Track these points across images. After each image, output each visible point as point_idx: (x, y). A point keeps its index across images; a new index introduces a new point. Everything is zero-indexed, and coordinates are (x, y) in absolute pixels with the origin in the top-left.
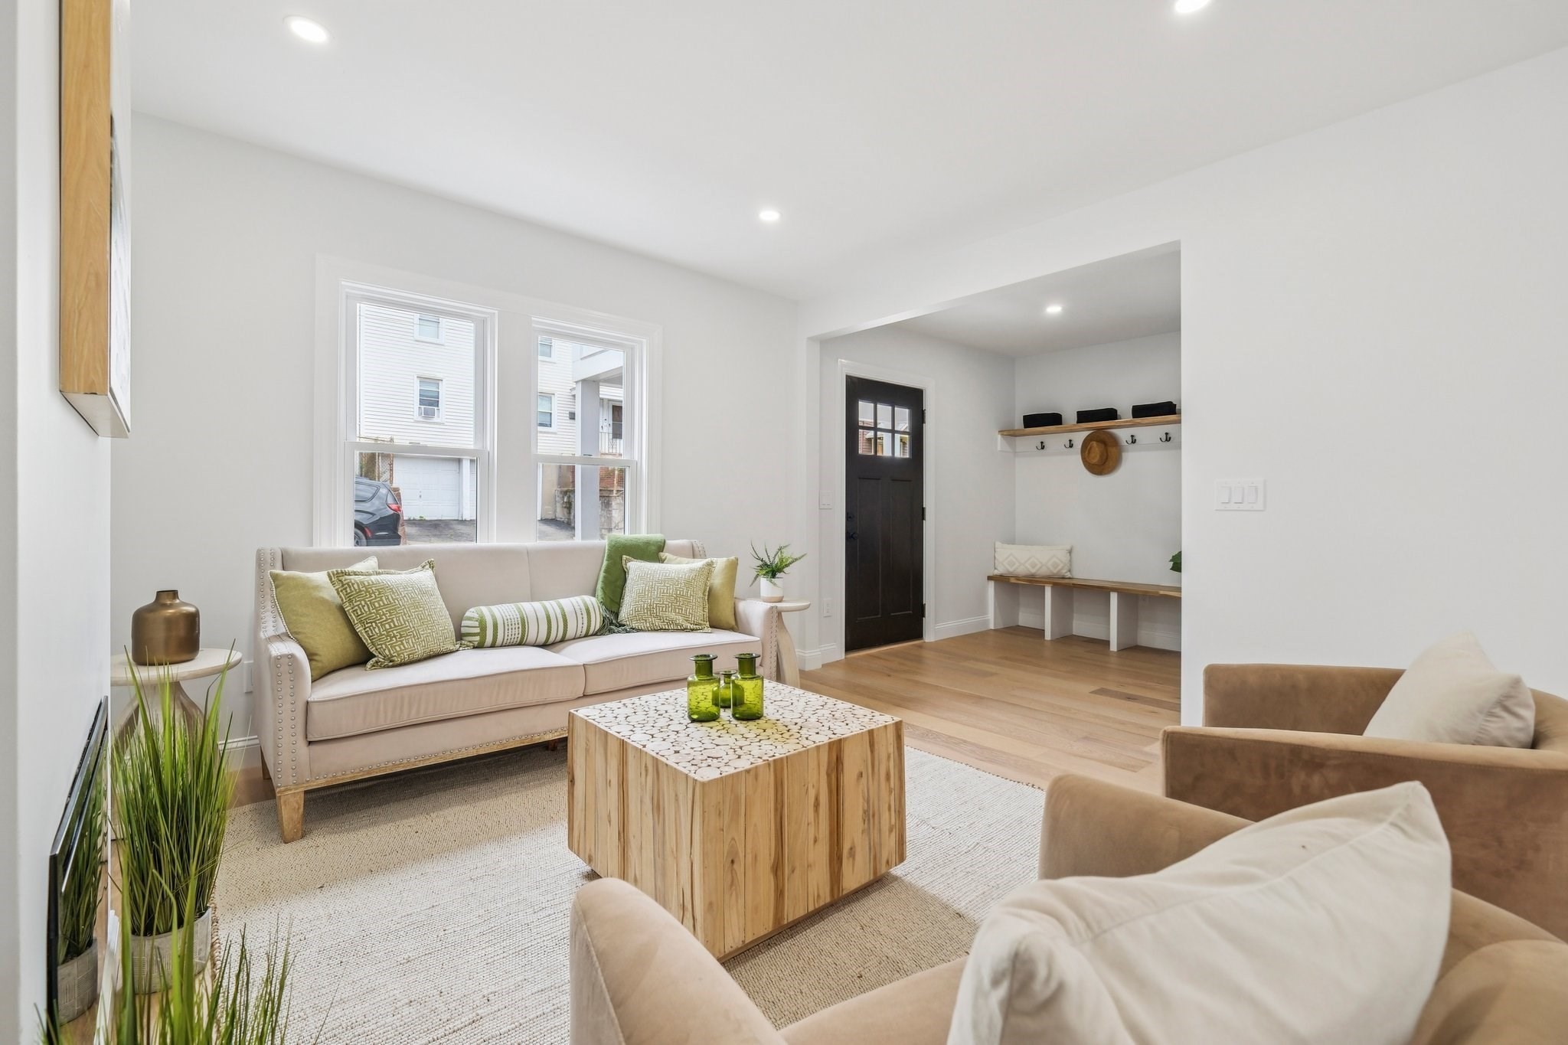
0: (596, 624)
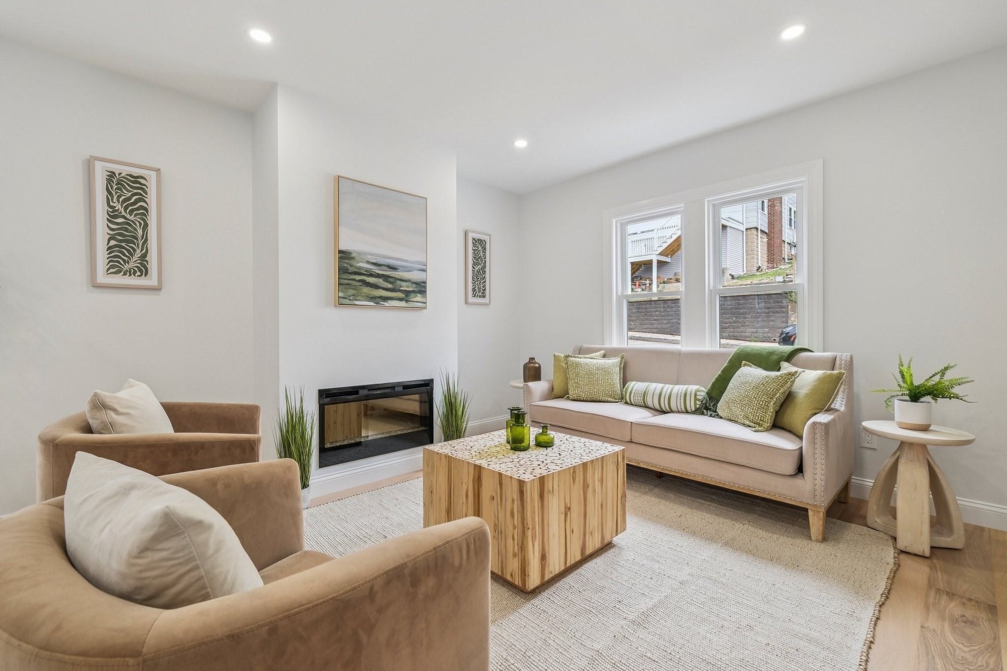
0: (691, 406)
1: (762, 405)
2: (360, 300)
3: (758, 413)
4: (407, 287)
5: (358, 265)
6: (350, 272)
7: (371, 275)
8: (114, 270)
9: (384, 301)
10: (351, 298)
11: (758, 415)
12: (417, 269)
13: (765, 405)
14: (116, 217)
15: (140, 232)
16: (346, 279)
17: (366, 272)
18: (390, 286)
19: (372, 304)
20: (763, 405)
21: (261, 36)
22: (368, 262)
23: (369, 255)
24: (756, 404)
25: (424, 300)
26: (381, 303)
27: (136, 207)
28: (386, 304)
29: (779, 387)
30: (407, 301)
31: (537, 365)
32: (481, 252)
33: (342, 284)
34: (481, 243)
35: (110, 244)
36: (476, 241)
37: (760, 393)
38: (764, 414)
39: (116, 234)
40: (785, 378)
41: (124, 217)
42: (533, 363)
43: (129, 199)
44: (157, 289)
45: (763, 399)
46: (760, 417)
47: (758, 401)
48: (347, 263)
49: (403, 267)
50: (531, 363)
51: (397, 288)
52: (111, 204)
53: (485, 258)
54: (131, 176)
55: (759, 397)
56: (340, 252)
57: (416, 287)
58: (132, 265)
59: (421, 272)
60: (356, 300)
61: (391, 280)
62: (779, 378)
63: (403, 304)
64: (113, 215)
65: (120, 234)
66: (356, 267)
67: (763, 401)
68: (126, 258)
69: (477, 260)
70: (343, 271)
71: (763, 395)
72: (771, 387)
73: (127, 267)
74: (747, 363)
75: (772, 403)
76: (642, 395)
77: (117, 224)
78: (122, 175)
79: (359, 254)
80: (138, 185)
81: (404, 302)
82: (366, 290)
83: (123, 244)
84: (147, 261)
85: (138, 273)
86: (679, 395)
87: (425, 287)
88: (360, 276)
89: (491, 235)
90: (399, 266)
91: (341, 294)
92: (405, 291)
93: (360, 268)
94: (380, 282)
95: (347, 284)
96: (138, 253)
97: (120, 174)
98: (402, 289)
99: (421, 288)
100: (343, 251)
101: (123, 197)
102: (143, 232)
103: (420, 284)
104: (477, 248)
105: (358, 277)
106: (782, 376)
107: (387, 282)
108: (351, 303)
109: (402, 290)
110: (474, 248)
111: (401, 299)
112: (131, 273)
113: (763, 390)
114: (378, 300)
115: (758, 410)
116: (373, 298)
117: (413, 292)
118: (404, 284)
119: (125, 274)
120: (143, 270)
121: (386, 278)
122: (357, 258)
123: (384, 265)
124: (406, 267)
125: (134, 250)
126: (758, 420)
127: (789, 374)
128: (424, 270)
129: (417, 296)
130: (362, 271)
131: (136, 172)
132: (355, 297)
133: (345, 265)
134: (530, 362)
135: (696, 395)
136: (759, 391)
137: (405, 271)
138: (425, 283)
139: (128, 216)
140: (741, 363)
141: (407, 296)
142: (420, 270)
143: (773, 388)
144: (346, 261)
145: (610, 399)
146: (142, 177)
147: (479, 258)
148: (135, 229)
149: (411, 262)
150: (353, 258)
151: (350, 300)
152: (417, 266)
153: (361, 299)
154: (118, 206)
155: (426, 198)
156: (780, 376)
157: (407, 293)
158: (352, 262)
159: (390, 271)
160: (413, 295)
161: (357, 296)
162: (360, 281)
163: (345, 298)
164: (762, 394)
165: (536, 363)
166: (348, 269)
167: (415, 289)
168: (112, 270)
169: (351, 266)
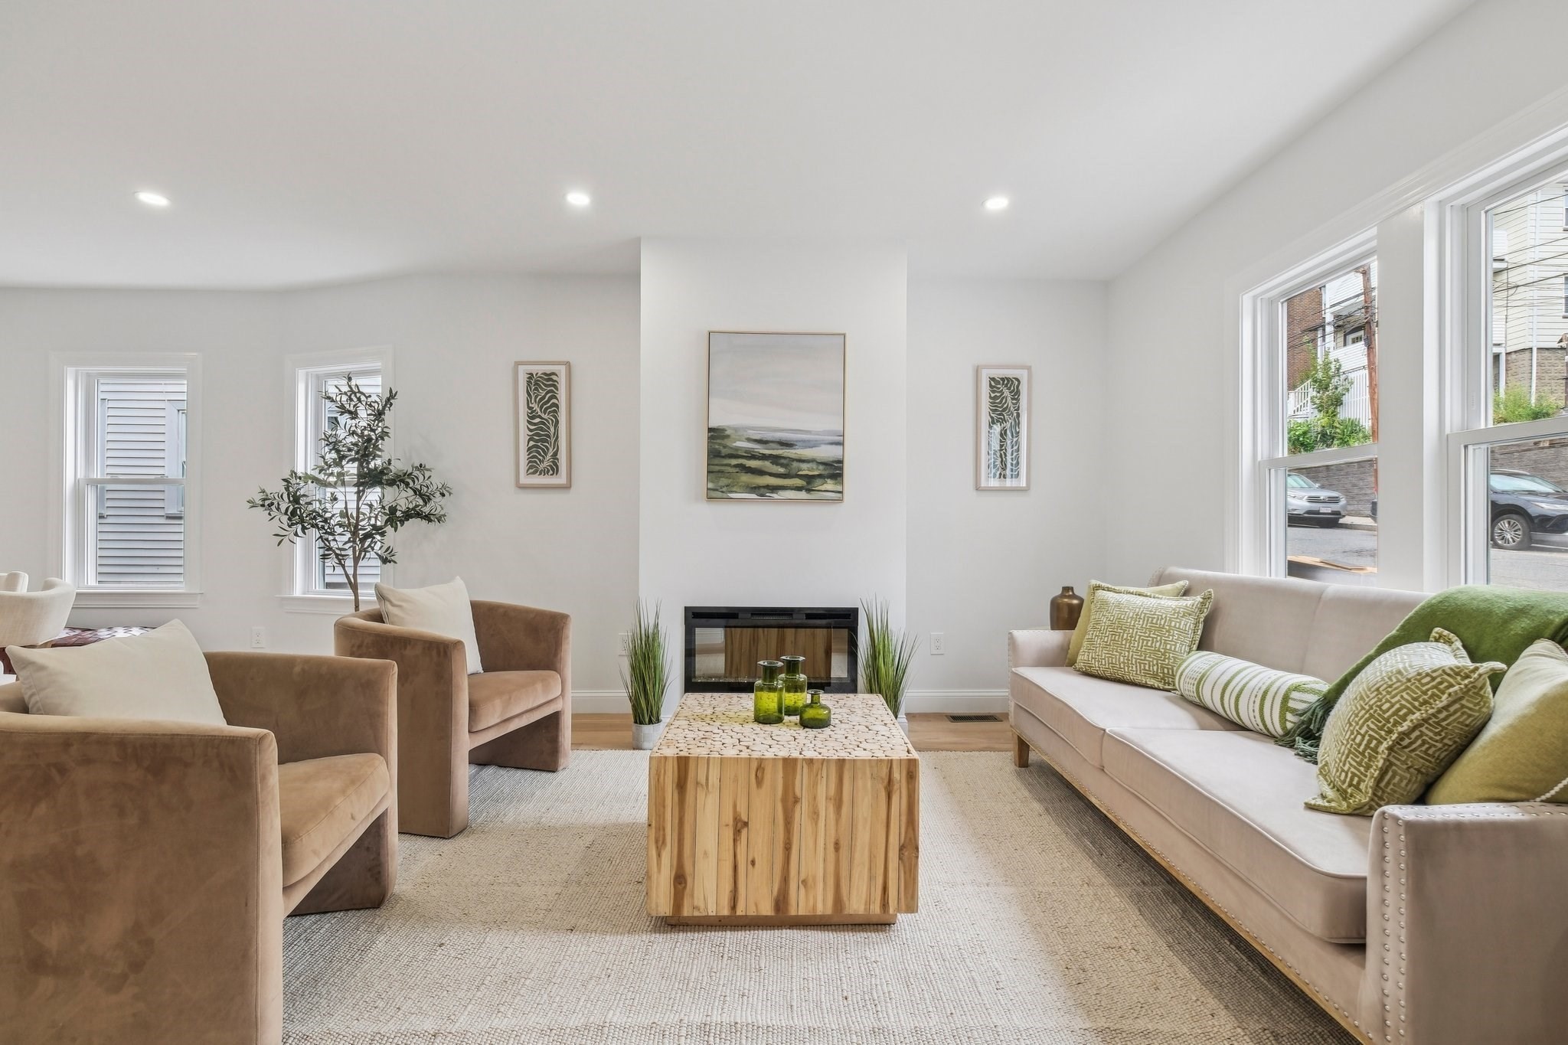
1: (1359, 745)
2: (736, 492)
3: (1347, 765)
4: (809, 470)
5: (734, 444)
6: (723, 455)
7: (753, 457)
8: (532, 470)
9: (772, 493)
10: (724, 489)
11: (1346, 768)
12: (827, 442)
13: (1367, 746)
14: (533, 418)
15: (552, 429)
16: (717, 465)
17: (745, 453)
18: (782, 470)
19: (754, 496)
20: (1362, 747)
21: (578, 199)
22: (749, 440)
23: (750, 429)
24: (1347, 740)
25: (839, 488)
26: (767, 494)
27: (549, 405)
28: (775, 496)
29: (1417, 704)
30: (809, 491)
31: (1075, 602)
32: (1009, 399)
33: (712, 472)
34: (1007, 384)
35: (530, 445)
36: (997, 382)
37: (1363, 712)
38: (1362, 769)
39: (533, 435)
40: (1441, 683)
41: (540, 417)
42: (1069, 597)
43: (544, 397)
44: (567, 487)
45: (1365, 728)
46: (1350, 775)
47: (1352, 733)
48: (720, 444)
49: (804, 441)
50: (1066, 597)
51: (793, 472)
52: (530, 405)
53: (1018, 409)
54: (545, 374)
55: (1357, 724)
56: (710, 430)
57: (825, 470)
58: (546, 464)
59: (834, 447)
60: (732, 492)
61: (783, 461)
62: (1424, 681)
63: (803, 495)
64: (532, 415)
65: (538, 435)
66: (731, 448)
67: (1363, 736)
68: (541, 458)
69: (999, 415)
70: (714, 454)
71: (1367, 720)
72: (1393, 701)
73: (541, 467)
74: (1446, 633)
75: (1385, 745)
76: (1196, 683)
77: (535, 424)
78: (538, 375)
79: (736, 429)
80: (551, 383)
81: (804, 492)
82: (745, 478)
83: (539, 444)
84: (558, 459)
85: (551, 472)
86: (1255, 693)
87: (841, 469)
88: (737, 460)
89: (1030, 367)
90: (797, 441)
91: (711, 485)
92: (806, 476)
93: (737, 449)
94: (767, 465)
95: (719, 472)
96: (551, 453)
97: (537, 374)
98: (800, 473)
99: (834, 470)
100: (714, 429)
101: (540, 397)
102: (555, 429)
103: (832, 465)
104: (998, 394)
105: (734, 462)
106: (1434, 675)
107: (777, 465)
108: (725, 495)
109: (802, 475)
110: (993, 395)
111: (799, 489)
112: (544, 472)
113: (1371, 707)
114: (762, 491)
115: (1347, 757)
116: (755, 488)
117: (820, 476)
118: (804, 466)
119: (540, 474)
120: (554, 469)
121: (775, 459)
122: (733, 436)
123: (772, 442)
124: (809, 441)
125: (548, 449)
126: (1344, 782)
127: (1458, 674)
128: (841, 444)
129: (826, 482)
130: (740, 453)
131: (549, 369)
132: (730, 488)
133: (717, 447)
134: (1062, 596)
135: (1286, 699)
136: (1363, 708)
137: (806, 447)
138: (841, 462)
139: (543, 415)
140: (1431, 632)
141: (809, 483)
142: (832, 444)
143: (1397, 706)
144: (718, 441)
145: (1151, 682)
146: (554, 374)
147: (1004, 410)
148: (549, 428)
149: (817, 433)
150: (728, 436)
151: (722, 492)
152: (826, 438)
153: (738, 490)
154: (536, 407)
155: (844, 335)
156: (1427, 675)
157: (810, 479)
158: (727, 442)
159: (782, 449)
160: (819, 481)
161: (733, 486)
162: (736, 466)
163: (717, 490)
164: (1367, 716)
165: (1074, 597)
166: (720, 452)
167: (823, 473)
168: (531, 471)
169: (725, 447)
